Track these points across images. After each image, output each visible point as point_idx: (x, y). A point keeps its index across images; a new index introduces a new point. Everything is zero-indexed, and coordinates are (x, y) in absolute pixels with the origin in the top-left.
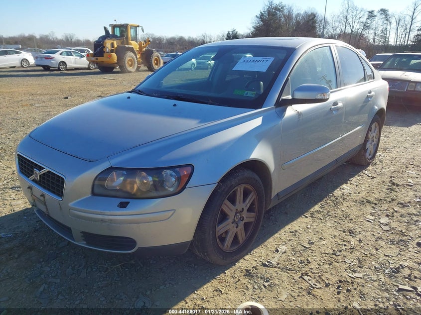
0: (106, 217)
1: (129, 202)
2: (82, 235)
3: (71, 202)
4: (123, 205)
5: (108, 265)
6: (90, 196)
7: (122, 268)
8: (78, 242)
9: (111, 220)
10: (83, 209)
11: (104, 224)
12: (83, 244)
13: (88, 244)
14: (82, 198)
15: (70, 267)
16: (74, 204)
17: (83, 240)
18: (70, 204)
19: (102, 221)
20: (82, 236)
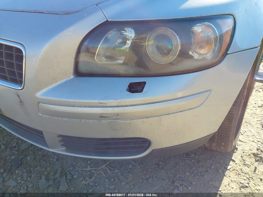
0: (109, 110)
1: (145, 83)
2: (61, 139)
3: (39, 90)
4: (136, 88)
5: (91, 167)
6: (72, 77)
7: (110, 170)
8: (52, 149)
9: (118, 115)
10: (64, 100)
11: (104, 121)
12: (61, 151)
13: (69, 149)
14: (59, 83)
15: (43, 177)
16: (45, 94)
17: (62, 145)
18: (39, 95)
19: (102, 116)
20: (60, 141)
